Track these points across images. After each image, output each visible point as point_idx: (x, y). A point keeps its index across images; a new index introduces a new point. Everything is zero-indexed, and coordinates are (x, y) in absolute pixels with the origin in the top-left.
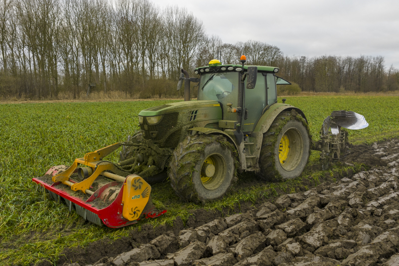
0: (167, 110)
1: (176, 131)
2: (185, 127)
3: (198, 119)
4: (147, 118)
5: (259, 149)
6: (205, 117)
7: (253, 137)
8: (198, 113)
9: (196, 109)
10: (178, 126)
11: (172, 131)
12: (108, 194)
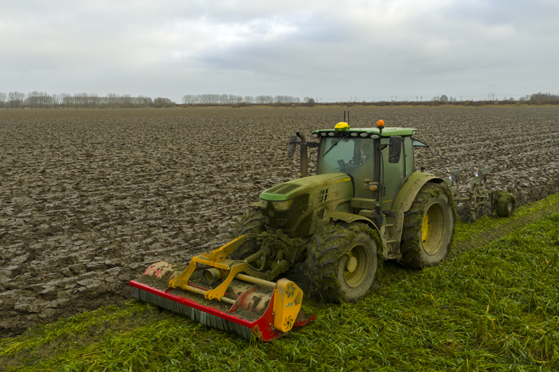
0: (297, 192)
1: (308, 217)
2: (316, 210)
3: (329, 199)
4: (274, 203)
5: (400, 232)
6: (336, 195)
7: (391, 216)
8: (329, 192)
9: (327, 188)
10: (309, 210)
11: (303, 217)
12: (252, 302)
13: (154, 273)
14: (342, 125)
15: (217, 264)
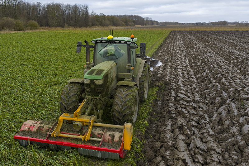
0: (105, 74)
2: (110, 82)
6: (114, 73)
9: (112, 70)
11: (107, 86)
12: (110, 138)
13: (29, 128)
14: (110, 37)
15: (79, 119)
